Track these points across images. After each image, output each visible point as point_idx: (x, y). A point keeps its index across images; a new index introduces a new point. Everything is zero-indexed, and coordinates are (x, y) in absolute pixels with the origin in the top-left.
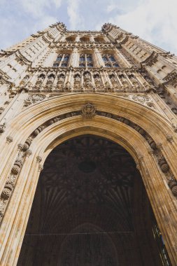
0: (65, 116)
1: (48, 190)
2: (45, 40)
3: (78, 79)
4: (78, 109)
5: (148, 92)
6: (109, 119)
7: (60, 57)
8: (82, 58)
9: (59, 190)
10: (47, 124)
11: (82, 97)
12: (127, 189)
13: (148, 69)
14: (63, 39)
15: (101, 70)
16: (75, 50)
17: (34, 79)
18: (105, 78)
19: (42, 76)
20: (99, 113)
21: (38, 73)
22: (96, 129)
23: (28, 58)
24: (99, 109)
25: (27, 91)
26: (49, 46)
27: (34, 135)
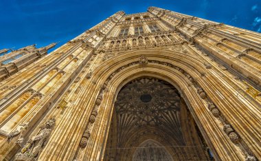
0: (128, 65)
1: (121, 115)
2: (114, 22)
3: (134, 41)
4: (136, 60)
5: (182, 44)
7: (122, 31)
8: (136, 29)
9: (128, 115)
10: (117, 71)
11: (138, 52)
13: (181, 29)
14: (124, 20)
15: (149, 34)
16: (132, 25)
17: (107, 45)
18: (152, 39)
19: (113, 42)
20: (150, 61)
21: (110, 41)
22: (149, 72)
23: (104, 33)
24: (149, 58)
25: (104, 52)
26: (116, 25)
27: (109, 78)
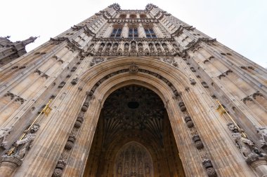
0: (118, 72)
1: (107, 120)
2: (106, 18)
3: (127, 46)
4: (126, 67)
5: (175, 55)
6: (147, 74)
7: (115, 30)
8: (130, 30)
9: (115, 120)
10: (106, 77)
11: (129, 60)
12: (159, 119)
13: (176, 38)
14: (118, 16)
15: (143, 39)
16: (126, 24)
17: (97, 47)
18: (146, 46)
19: (103, 44)
20: (141, 70)
21: (99, 42)
22: (139, 81)
23: (93, 31)
24: (141, 67)
25: (92, 55)
26: (108, 22)
27: (97, 85)
